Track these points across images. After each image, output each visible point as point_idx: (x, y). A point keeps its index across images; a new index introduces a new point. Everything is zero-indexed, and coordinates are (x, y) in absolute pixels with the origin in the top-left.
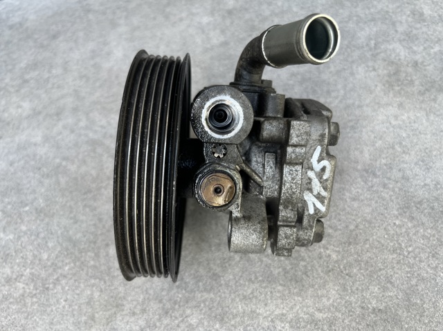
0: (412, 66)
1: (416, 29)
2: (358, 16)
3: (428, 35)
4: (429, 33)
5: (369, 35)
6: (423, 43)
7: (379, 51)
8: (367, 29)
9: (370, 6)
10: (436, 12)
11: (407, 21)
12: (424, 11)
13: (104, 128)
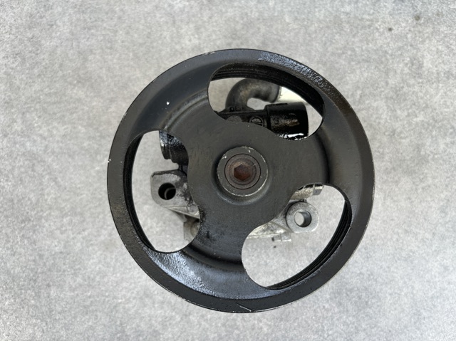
0: (389, 135)
1: (409, 86)
2: (353, 50)
3: (417, 97)
4: (420, 94)
5: (358, 82)
6: (409, 107)
7: (362, 106)
8: (358, 71)
9: (370, 38)
10: (436, 67)
11: (402, 70)
12: (425, 61)
13: (45, 139)
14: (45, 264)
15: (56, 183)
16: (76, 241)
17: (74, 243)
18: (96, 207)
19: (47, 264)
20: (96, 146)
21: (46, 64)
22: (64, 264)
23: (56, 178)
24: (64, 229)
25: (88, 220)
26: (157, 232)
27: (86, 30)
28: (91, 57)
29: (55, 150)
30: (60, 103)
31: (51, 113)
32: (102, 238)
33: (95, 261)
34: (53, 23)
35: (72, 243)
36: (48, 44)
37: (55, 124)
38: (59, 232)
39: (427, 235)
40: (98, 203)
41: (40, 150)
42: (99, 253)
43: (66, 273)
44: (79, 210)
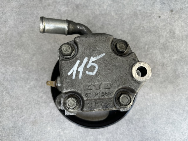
0: (161, 65)
1: (169, 42)
2: (143, 27)
3: (173, 47)
4: (175, 46)
5: (146, 41)
6: (170, 52)
7: (148, 53)
8: (146, 37)
9: (151, 21)
10: (181, 33)
11: (166, 35)
12: (176, 31)
13: (3, 74)
14: (6, 132)
15: (9, 94)
16: (19, 121)
17: (18, 122)
18: (28, 105)
19: (7, 132)
20: (27, 76)
21: (4, 39)
22: (14, 132)
23: (9, 92)
24: (13, 116)
25: (24, 111)
26: (57, 116)
27: (21, 23)
28: (24, 35)
29: (8, 79)
30: (10, 57)
31: (6, 61)
32: (31, 119)
33: (28, 130)
34: (6, 20)
35: (17, 122)
36: (4, 30)
37: (8, 67)
38: (11, 117)
39: (181, 112)
40: (29, 103)
41: (2, 79)
42: (30, 126)
43: (15, 136)
44: (20, 107)
